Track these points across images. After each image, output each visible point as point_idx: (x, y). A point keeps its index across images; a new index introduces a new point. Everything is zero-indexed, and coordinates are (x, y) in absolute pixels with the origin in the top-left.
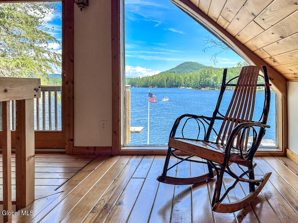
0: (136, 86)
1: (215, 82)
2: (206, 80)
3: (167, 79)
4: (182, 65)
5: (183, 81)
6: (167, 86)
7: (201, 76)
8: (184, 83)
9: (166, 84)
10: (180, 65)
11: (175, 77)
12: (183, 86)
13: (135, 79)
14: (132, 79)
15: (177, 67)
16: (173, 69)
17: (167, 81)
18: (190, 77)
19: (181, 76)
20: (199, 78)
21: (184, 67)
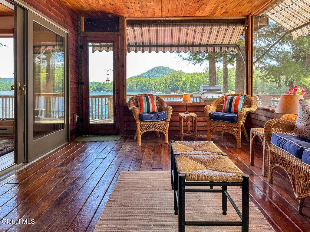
0: (104, 91)
1: (184, 86)
2: (175, 84)
3: (137, 84)
4: (153, 70)
5: (153, 86)
6: (137, 90)
7: (171, 80)
8: (155, 88)
9: (136, 88)
10: (151, 70)
11: (146, 81)
12: (153, 91)
13: (103, 83)
14: (100, 83)
15: (149, 72)
16: (144, 74)
17: (137, 85)
18: (160, 81)
19: (151, 81)
20: (169, 81)
21: (155, 71)
